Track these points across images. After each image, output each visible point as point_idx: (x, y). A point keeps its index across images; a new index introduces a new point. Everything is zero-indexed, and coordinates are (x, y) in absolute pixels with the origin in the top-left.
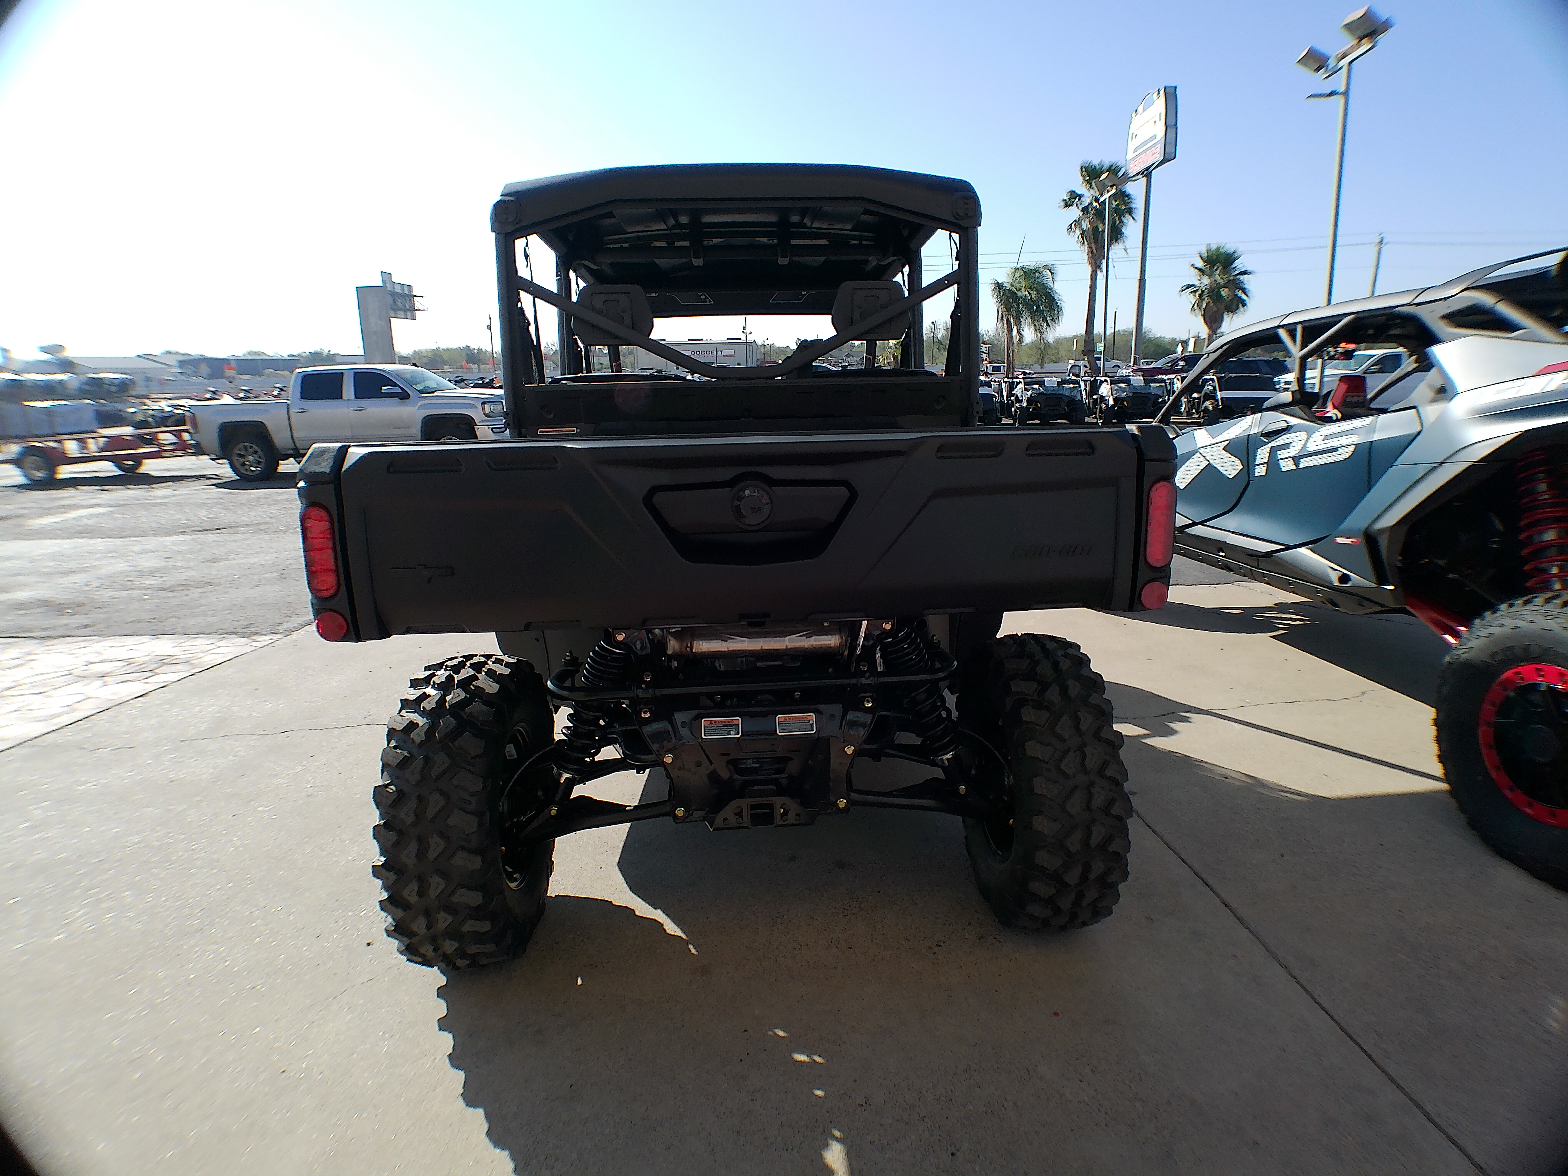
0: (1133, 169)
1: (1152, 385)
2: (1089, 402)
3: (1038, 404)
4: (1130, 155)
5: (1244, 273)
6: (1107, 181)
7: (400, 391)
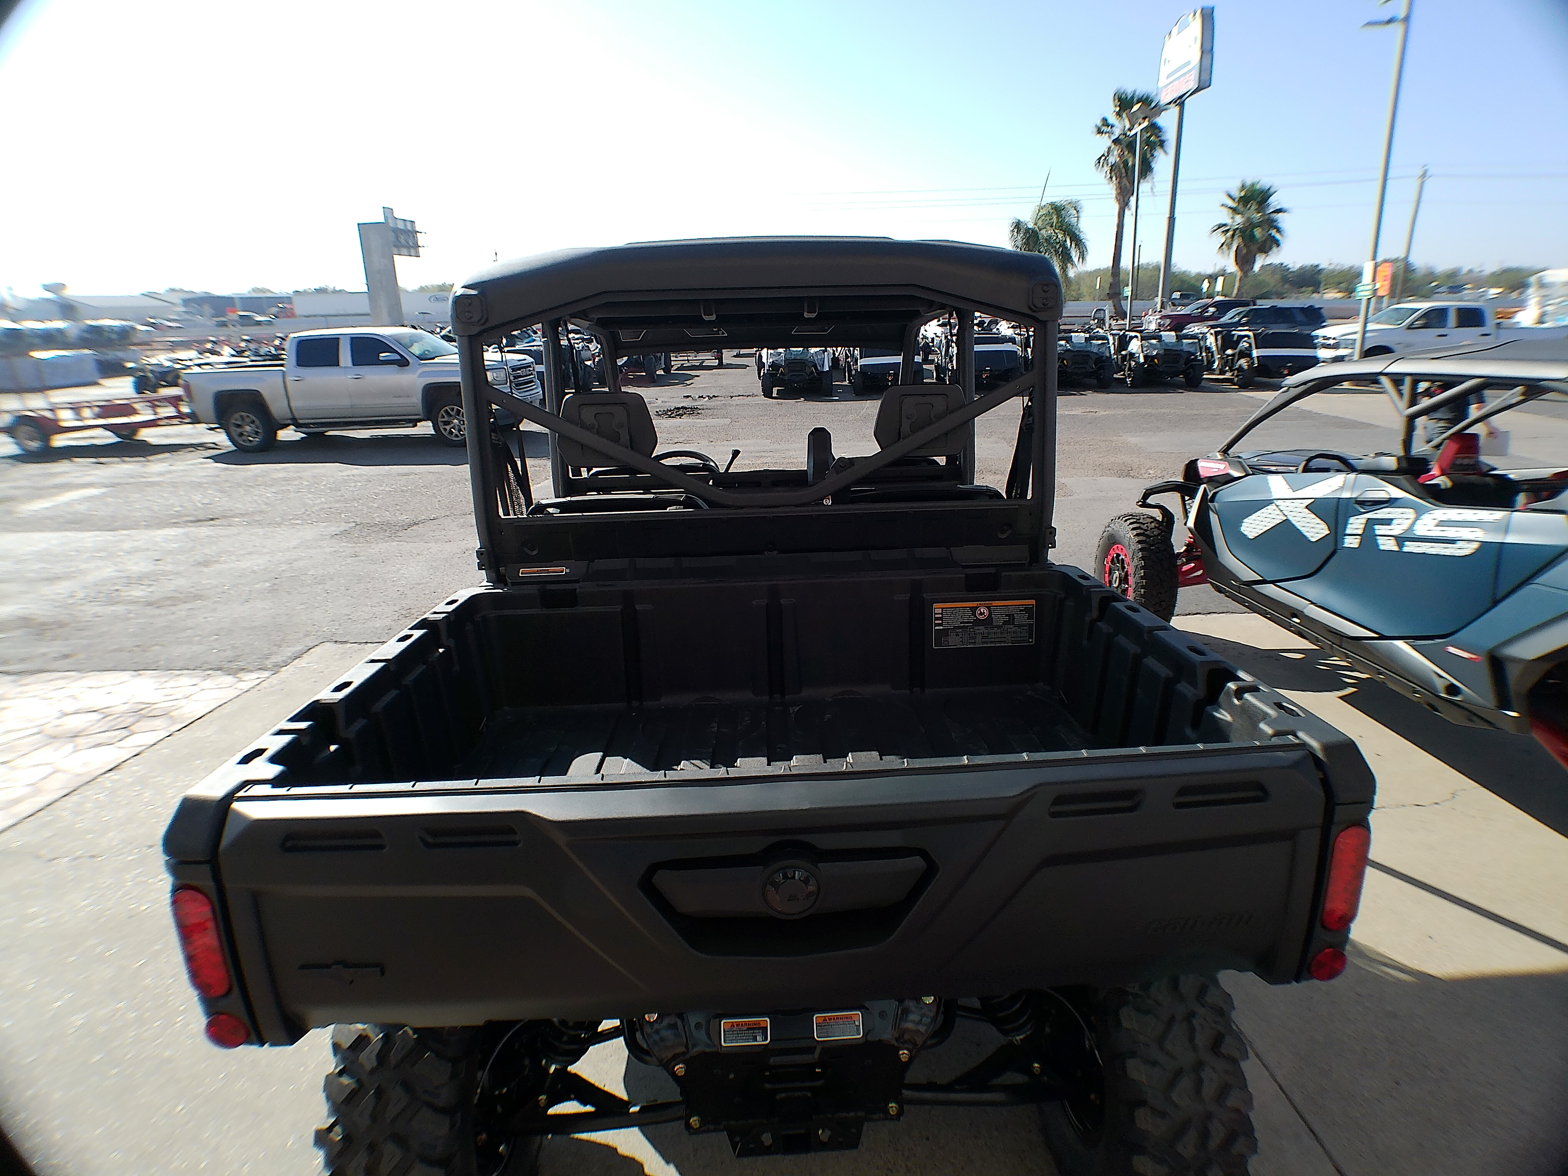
0: (1165, 98)
1: (1184, 341)
2: (1117, 358)
3: (1065, 362)
4: (1163, 82)
5: (1279, 211)
6: (1139, 113)
7: (399, 358)
